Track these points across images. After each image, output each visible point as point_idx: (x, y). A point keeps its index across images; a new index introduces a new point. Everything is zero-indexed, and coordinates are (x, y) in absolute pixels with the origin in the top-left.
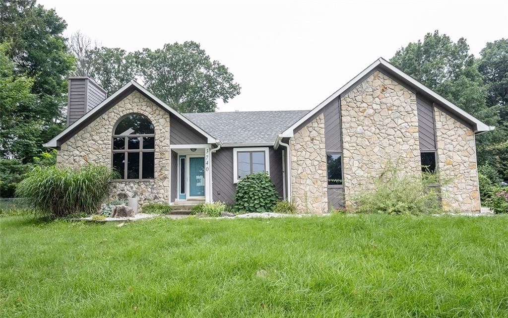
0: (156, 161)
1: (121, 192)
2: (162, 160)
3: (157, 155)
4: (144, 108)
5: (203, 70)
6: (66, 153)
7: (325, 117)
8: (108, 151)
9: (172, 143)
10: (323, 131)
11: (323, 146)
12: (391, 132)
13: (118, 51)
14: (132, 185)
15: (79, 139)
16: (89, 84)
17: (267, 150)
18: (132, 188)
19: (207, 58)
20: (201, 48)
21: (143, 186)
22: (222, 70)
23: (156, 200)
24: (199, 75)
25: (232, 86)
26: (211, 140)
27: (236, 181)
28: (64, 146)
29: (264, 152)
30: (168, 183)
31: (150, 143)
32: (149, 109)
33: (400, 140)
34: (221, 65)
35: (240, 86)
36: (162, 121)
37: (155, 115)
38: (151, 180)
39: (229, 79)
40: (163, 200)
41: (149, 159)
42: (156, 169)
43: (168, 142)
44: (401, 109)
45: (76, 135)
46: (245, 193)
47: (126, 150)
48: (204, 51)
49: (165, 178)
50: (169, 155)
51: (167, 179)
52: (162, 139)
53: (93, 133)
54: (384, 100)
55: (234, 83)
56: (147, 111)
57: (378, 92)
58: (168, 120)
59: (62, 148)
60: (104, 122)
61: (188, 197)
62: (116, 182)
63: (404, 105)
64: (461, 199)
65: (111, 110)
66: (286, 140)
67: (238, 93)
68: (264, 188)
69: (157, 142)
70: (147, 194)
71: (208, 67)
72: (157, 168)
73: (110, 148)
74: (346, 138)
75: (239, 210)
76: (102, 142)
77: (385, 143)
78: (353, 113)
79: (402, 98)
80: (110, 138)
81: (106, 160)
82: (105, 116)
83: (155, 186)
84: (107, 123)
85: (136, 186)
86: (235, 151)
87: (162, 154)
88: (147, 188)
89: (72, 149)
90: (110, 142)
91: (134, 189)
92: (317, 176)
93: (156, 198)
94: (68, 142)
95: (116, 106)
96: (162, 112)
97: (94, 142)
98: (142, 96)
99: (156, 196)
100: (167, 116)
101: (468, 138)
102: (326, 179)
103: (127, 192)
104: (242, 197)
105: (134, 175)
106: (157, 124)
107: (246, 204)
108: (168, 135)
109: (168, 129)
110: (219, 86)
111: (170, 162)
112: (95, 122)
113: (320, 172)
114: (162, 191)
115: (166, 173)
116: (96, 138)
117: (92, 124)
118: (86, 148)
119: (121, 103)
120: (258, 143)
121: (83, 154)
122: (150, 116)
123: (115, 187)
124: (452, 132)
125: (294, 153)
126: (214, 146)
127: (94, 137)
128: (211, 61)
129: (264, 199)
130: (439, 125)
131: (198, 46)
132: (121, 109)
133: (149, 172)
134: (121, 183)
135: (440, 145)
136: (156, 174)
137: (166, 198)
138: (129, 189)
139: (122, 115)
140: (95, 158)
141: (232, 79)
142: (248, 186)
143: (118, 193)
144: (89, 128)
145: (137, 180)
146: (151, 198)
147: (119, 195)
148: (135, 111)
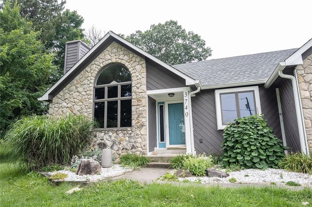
0: (133, 109)
1: (101, 141)
2: (138, 107)
3: (134, 102)
4: (121, 57)
5: (180, 41)
6: (56, 105)
8: (90, 100)
9: (148, 88)
14: (111, 134)
15: (66, 91)
16: (81, 46)
17: (256, 89)
18: (110, 137)
19: (183, 31)
20: (178, 24)
21: (121, 135)
22: (196, 38)
23: (134, 150)
24: (178, 45)
25: (204, 50)
26: (189, 82)
27: (220, 127)
28: (55, 100)
29: (253, 91)
30: (145, 131)
31: (127, 89)
32: (126, 58)
34: (195, 34)
35: (211, 49)
36: (138, 67)
37: (132, 62)
38: (129, 129)
39: (202, 44)
40: (141, 149)
41: (127, 106)
42: (133, 116)
43: (144, 87)
45: (65, 89)
46: (237, 142)
47: (106, 99)
48: (180, 26)
49: (142, 126)
50: (145, 102)
51: (144, 127)
52: (139, 85)
53: (78, 85)
55: (206, 48)
56: (123, 59)
58: (144, 65)
59: (53, 101)
60: (87, 74)
61: (168, 145)
62: (97, 131)
65: (93, 62)
66: (290, 70)
67: (210, 55)
68: (262, 135)
69: (134, 89)
70: (124, 143)
71: (184, 38)
72: (134, 116)
73: (92, 98)
75: (229, 163)
76: (85, 93)
80: (92, 88)
81: (89, 110)
82: (88, 69)
83: (132, 135)
84: (90, 74)
85: (115, 135)
86: (217, 93)
87: (139, 100)
88: (125, 137)
89: (61, 102)
90: (92, 93)
91: (113, 138)
93: (133, 147)
94: (58, 95)
95: (97, 59)
96: (138, 59)
97: (78, 94)
98: (120, 46)
99: (133, 145)
100: (143, 62)
103: (107, 141)
104: (233, 148)
105: (112, 124)
106: (133, 71)
107: (239, 158)
108: (144, 81)
109: (144, 75)
110: (193, 51)
111: (147, 108)
112: (80, 75)
114: (139, 140)
115: (143, 120)
116: (80, 89)
117: (77, 78)
118: (72, 100)
119: (101, 56)
120: (245, 82)
121: (70, 105)
122: (127, 64)
123: (95, 136)
125: (304, 86)
126: (193, 88)
127: (79, 89)
128: (187, 32)
129: (265, 150)
131: (175, 23)
132: (101, 61)
133: (127, 122)
134: (101, 132)
136: (134, 122)
137: (143, 148)
138: (108, 138)
139: (102, 65)
140: (79, 108)
141: (204, 44)
142: (240, 133)
143: (98, 142)
144: (75, 81)
145: (115, 129)
146: (129, 147)
147: (98, 144)
148: (114, 60)
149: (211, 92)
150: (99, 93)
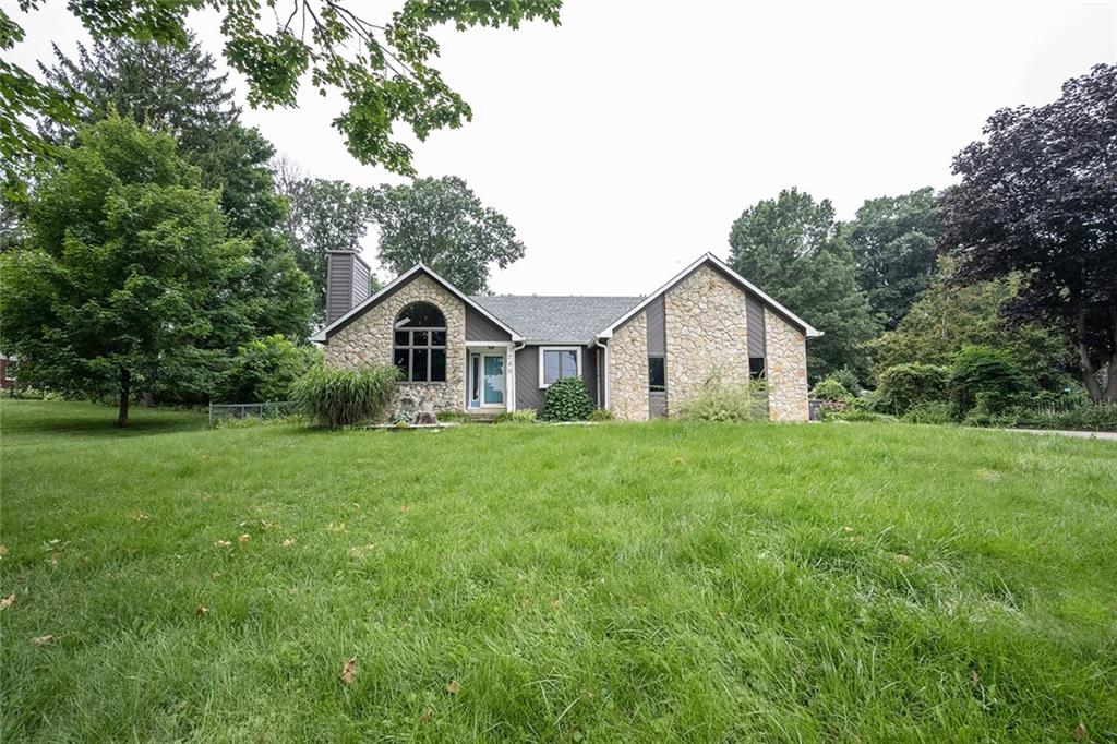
0: (448, 361)
1: (405, 397)
2: (455, 359)
3: (449, 353)
4: (434, 296)
5: (468, 218)
6: (336, 348)
7: (647, 316)
8: (389, 346)
9: (467, 339)
10: (645, 332)
11: (645, 348)
12: (718, 334)
13: (340, 184)
14: (418, 388)
15: (352, 332)
16: (355, 260)
17: (579, 350)
18: (419, 392)
19: (477, 203)
20: (468, 187)
21: (432, 390)
22: (499, 221)
23: (449, 408)
24: (464, 226)
25: (512, 245)
26: (516, 338)
27: (542, 385)
28: (333, 341)
29: (576, 351)
30: (462, 387)
31: (441, 338)
32: (440, 298)
33: (727, 343)
34: (499, 214)
35: (524, 245)
36: (456, 312)
37: (447, 305)
38: (443, 384)
39: (509, 233)
40: (458, 406)
41: (440, 357)
42: (448, 370)
43: (463, 337)
44: (730, 309)
45: (349, 327)
46: (557, 400)
47: (411, 347)
48: (471, 192)
49: (460, 381)
50: (463, 354)
51: (462, 382)
52: (456, 334)
53: (369, 325)
54: (711, 299)
55: (515, 241)
56: (437, 300)
57: (705, 290)
58: (463, 311)
59: (330, 343)
60: (384, 312)
61: (483, 404)
62: (399, 385)
63: (733, 304)
64: (789, 409)
65: (392, 297)
66: (604, 341)
67: (522, 256)
68: (578, 394)
69: (449, 338)
70: (437, 400)
71: (478, 214)
72: (449, 368)
73: (392, 343)
74: (670, 340)
75: (549, 418)
76: (381, 336)
77: (711, 346)
78: (677, 311)
79: (730, 298)
80: (391, 331)
81: (386, 358)
82: (385, 304)
83: (447, 390)
84: (388, 312)
85: (424, 390)
86: (542, 350)
87: (455, 352)
88: (437, 393)
89: (343, 344)
90: (391, 336)
91: (422, 394)
92: (638, 382)
93: (448, 404)
94: (339, 336)
96: (456, 302)
97: (371, 336)
98: (432, 282)
99: (448, 402)
100: (462, 307)
101: (799, 343)
102: (647, 385)
103: (413, 397)
104: (553, 405)
105: (420, 376)
106: (449, 316)
107: (558, 413)
108: (463, 329)
109: (463, 322)
110: (493, 245)
111: (464, 361)
112: (373, 311)
113: (641, 377)
114: (456, 397)
115: (461, 374)
116: (374, 330)
117: (369, 314)
118: (361, 343)
119: (405, 290)
120: (569, 341)
121: (357, 350)
122: (440, 307)
123: (398, 391)
124: (782, 336)
125: (613, 355)
126: (518, 344)
127: (371, 330)
128: (483, 206)
129: (579, 407)
130: (768, 328)
131: (463, 185)
132: (404, 296)
133: (439, 374)
134: (406, 386)
135: (769, 350)
136: (448, 376)
137: (460, 404)
138: (415, 393)
139: (406, 303)
140: (372, 355)
141: (513, 235)
142: (561, 392)
143: (401, 398)
144: (364, 318)
145: (425, 383)
146: (443, 403)
147: (402, 401)
148: (423, 299)
149: (535, 348)
150: (401, 337)
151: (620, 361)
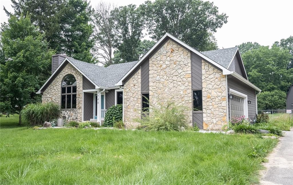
0: (77, 99)
1: (64, 115)
2: (79, 98)
3: (77, 96)
4: (72, 71)
6: (45, 96)
7: (142, 71)
8: (60, 94)
9: (84, 89)
10: (140, 80)
11: (140, 89)
12: (175, 78)
14: (68, 112)
15: (49, 89)
16: (60, 57)
21: (72, 112)
23: (76, 120)
26: (97, 87)
28: (44, 93)
30: (82, 111)
33: (180, 83)
36: (79, 78)
37: (77, 75)
38: (75, 109)
40: (79, 119)
41: (75, 98)
42: (77, 103)
43: (81, 88)
44: (182, 63)
45: (48, 87)
47: (66, 94)
49: (80, 108)
50: (82, 96)
51: (81, 109)
52: (79, 87)
53: (54, 86)
54: (172, 58)
56: (73, 73)
57: (169, 53)
59: (44, 94)
60: (58, 80)
62: (62, 110)
63: (183, 60)
65: (60, 73)
69: (77, 89)
70: (73, 116)
73: (60, 93)
74: (151, 84)
76: (57, 90)
77: (171, 85)
78: (155, 68)
79: (182, 56)
80: (60, 88)
81: (59, 99)
82: (58, 77)
83: (76, 112)
87: (79, 95)
88: (73, 113)
89: (47, 94)
90: (60, 90)
91: (69, 114)
92: (136, 107)
93: (76, 118)
94: (45, 91)
95: (62, 71)
97: (54, 90)
99: (76, 117)
101: (222, 79)
102: (140, 108)
103: (66, 115)
105: (69, 107)
106: (77, 79)
108: (81, 85)
109: (82, 82)
112: (55, 80)
113: (137, 104)
114: (79, 115)
115: (81, 105)
116: (55, 88)
118: (52, 93)
119: (64, 70)
121: (50, 96)
122: (75, 75)
123: (61, 113)
124: (212, 76)
125: (126, 93)
126: (101, 90)
130: (203, 72)
132: (64, 72)
134: (64, 110)
135: (204, 85)
136: (77, 106)
137: (80, 119)
138: (67, 114)
139: (64, 76)
140: (55, 98)
143: (63, 116)
144: (52, 83)
145: (69, 109)
146: (75, 118)
147: (63, 117)
148: (69, 73)
149: (114, 90)
150: (63, 90)
151: (128, 97)
